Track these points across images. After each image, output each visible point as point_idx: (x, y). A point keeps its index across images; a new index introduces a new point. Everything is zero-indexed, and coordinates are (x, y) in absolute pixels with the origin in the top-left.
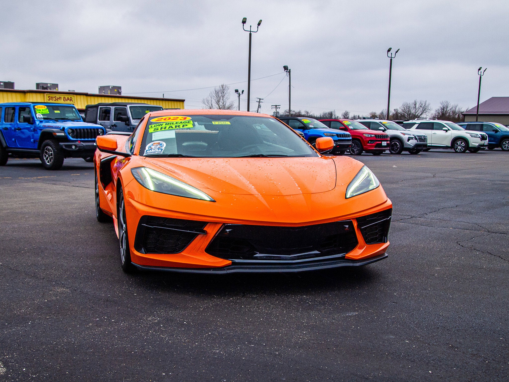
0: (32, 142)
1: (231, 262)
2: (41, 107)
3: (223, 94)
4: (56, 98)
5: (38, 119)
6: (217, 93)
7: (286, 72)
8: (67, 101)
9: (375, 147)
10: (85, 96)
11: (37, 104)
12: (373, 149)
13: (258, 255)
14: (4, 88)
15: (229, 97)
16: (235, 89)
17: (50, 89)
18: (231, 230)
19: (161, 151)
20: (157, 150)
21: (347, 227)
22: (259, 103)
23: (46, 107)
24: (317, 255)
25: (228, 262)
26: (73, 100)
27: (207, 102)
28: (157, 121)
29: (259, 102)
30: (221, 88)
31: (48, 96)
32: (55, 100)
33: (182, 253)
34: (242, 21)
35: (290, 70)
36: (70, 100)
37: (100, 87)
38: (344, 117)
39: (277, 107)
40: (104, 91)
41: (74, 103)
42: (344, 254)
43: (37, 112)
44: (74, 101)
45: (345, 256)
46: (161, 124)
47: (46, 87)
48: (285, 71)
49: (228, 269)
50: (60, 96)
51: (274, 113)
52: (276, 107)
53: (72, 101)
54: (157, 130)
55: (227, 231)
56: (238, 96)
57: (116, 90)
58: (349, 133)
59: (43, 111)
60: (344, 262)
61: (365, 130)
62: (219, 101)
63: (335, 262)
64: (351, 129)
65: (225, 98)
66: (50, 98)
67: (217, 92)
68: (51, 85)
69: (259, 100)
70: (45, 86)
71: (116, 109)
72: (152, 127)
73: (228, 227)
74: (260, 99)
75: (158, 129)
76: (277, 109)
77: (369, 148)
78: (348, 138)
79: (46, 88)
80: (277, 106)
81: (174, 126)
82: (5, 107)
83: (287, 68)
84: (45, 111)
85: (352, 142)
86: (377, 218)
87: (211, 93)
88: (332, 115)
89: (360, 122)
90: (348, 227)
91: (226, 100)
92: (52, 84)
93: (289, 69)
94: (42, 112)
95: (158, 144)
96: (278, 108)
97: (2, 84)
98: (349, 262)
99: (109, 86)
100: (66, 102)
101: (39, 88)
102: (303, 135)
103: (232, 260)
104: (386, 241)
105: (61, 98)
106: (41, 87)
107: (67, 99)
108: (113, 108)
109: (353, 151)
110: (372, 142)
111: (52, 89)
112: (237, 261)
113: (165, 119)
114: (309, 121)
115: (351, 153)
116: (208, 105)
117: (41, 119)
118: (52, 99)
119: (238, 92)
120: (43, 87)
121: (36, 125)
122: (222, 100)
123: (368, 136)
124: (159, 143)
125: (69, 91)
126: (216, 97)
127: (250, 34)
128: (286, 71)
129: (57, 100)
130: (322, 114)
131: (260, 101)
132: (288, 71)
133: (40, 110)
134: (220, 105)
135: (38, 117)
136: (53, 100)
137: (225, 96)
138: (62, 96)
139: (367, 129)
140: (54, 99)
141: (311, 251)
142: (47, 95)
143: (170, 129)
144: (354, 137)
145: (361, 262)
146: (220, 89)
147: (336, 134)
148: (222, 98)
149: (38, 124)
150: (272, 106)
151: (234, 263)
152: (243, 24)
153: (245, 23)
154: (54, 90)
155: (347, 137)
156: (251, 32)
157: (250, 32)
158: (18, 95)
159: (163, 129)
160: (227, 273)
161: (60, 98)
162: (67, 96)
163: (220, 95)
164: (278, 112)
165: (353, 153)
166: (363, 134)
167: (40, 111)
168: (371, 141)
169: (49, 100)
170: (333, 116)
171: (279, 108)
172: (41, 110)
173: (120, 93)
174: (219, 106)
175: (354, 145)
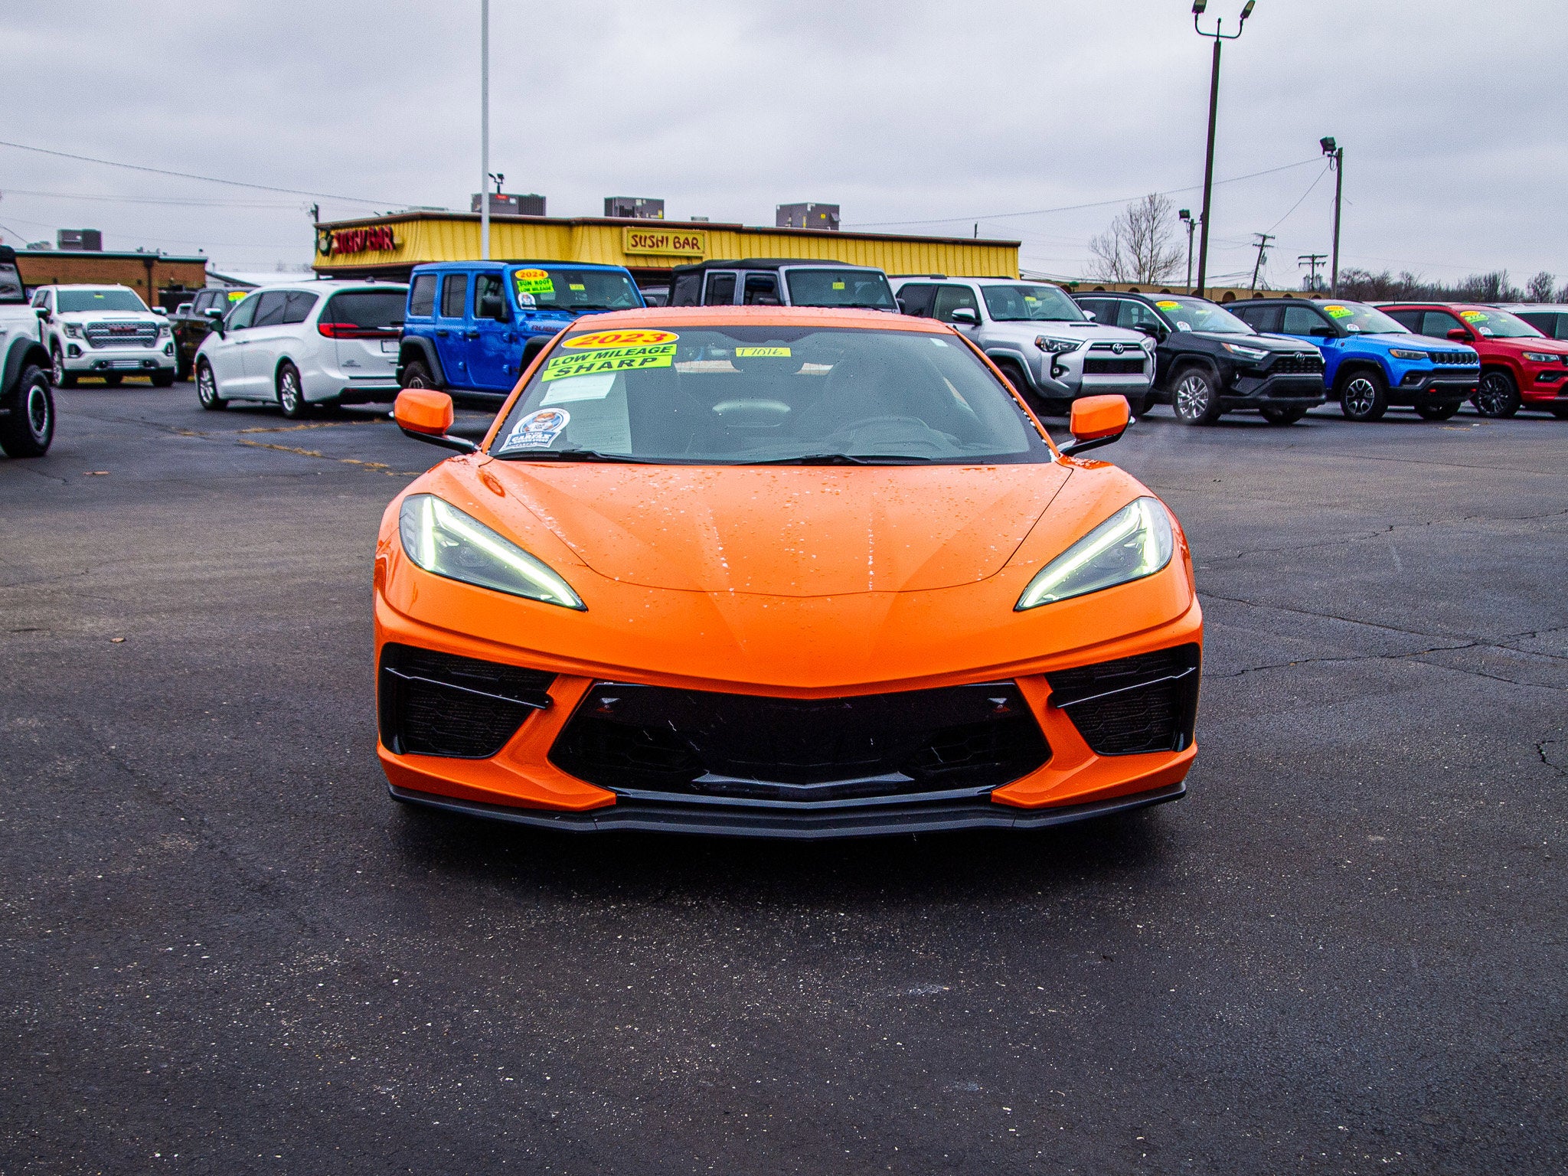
0: (504, 373)
1: (613, 795)
2: (533, 274)
3: (1151, 223)
4: (655, 240)
5: (522, 308)
6: (1134, 220)
7: (1329, 156)
8: (684, 247)
9: (1560, 394)
10: (733, 234)
11: (526, 266)
12: (1553, 401)
13: (708, 778)
14: (520, 213)
15: (1169, 231)
16: (1181, 209)
17: (642, 215)
18: (614, 700)
19: (550, 438)
20: (540, 436)
21: (1000, 704)
22: (1261, 250)
23: (546, 274)
24: (901, 788)
25: (607, 796)
26: (699, 245)
27: (1104, 247)
28: (578, 344)
29: (1262, 246)
30: (1148, 205)
31: (632, 234)
32: (650, 246)
33: (493, 761)
34: (1192, 5)
35: (1340, 150)
36: (693, 245)
37: (781, 206)
38: (1536, 290)
39: (1316, 261)
40: (790, 220)
41: (704, 252)
42: (989, 787)
43: (521, 289)
44: (702, 249)
45: (990, 796)
46: (584, 354)
47: (631, 208)
48: (1324, 153)
49: (601, 819)
50: (665, 235)
51: (1305, 278)
52: (1313, 260)
53: (698, 248)
54: (566, 372)
55: (604, 704)
56: (1189, 229)
57: (823, 216)
58: (1474, 351)
59: (538, 287)
60: (983, 814)
61: (1530, 339)
62: (1139, 245)
63: (955, 812)
64: (1485, 336)
65: (1158, 235)
66: (638, 241)
67: (1134, 217)
68: (644, 202)
69: (1260, 241)
70: (628, 207)
71: (749, 277)
72: (557, 363)
73: (609, 691)
74: (1265, 238)
75: (569, 371)
76: (1315, 266)
77: (1539, 395)
78: (1469, 364)
79: (631, 213)
80: (1316, 257)
81: (615, 362)
82: (444, 273)
83: (1333, 144)
84: (543, 286)
85: (1479, 376)
86: (1138, 672)
87: (1118, 221)
88: (1498, 286)
89: (1517, 315)
90: (1004, 704)
91: (1160, 240)
92: (648, 200)
93: (1337, 146)
94: (534, 290)
95: (550, 416)
96: (1320, 265)
97: (513, 201)
98: (1003, 815)
99: (805, 205)
100: (681, 249)
101: (613, 213)
102: (1318, 355)
103: (620, 789)
104: (1181, 742)
105: (667, 239)
106: (616, 208)
107: (684, 243)
108: (741, 275)
109: (1489, 406)
110: (1550, 378)
111: (647, 215)
112: (632, 793)
113: (602, 341)
114: (1347, 311)
115: (1479, 409)
116: (1108, 256)
117: (531, 308)
118: (643, 244)
119: (1188, 217)
120: (622, 208)
121: (516, 325)
122: (1149, 241)
123: (1539, 357)
124: (554, 414)
125: (693, 219)
126: (1132, 232)
127: (1217, 45)
128: (1329, 153)
129: (655, 246)
130: (1465, 283)
131: (1265, 244)
132: (1334, 153)
133: (530, 283)
134: (1141, 256)
135: (521, 302)
136: (645, 246)
137: (1158, 229)
138: (671, 234)
139: (1538, 337)
140: (649, 242)
141: (883, 774)
142: (628, 232)
143: (603, 370)
144: (1487, 362)
145: (1046, 815)
146: (1143, 209)
147: (1428, 352)
148: (1148, 235)
149: (523, 324)
150: (1300, 258)
151: (623, 801)
152: (1194, 15)
153: (1203, 11)
154: (653, 219)
155: (1463, 362)
156: (1220, 39)
157: (1218, 39)
158: (553, 232)
159: (583, 371)
160: (598, 830)
161: (664, 240)
162: (682, 235)
163: (1144, 227)
164: (1319, 277)
165: (1488, 412)
166: (1520, 351)
167: (528, 287)
168: (1547, 373)
169: (633, 246)
170: (1500, 287)
171: (1323, 264)
172: (533, 283)
173: (835, 224)
174: (1139, 259)
175: (1493, 386)
